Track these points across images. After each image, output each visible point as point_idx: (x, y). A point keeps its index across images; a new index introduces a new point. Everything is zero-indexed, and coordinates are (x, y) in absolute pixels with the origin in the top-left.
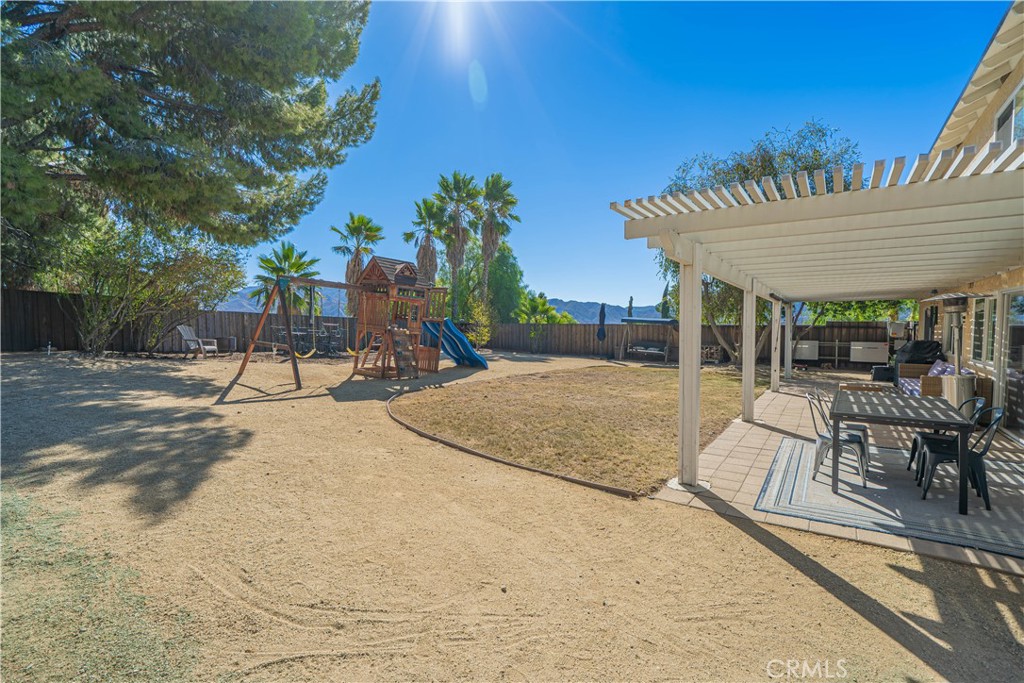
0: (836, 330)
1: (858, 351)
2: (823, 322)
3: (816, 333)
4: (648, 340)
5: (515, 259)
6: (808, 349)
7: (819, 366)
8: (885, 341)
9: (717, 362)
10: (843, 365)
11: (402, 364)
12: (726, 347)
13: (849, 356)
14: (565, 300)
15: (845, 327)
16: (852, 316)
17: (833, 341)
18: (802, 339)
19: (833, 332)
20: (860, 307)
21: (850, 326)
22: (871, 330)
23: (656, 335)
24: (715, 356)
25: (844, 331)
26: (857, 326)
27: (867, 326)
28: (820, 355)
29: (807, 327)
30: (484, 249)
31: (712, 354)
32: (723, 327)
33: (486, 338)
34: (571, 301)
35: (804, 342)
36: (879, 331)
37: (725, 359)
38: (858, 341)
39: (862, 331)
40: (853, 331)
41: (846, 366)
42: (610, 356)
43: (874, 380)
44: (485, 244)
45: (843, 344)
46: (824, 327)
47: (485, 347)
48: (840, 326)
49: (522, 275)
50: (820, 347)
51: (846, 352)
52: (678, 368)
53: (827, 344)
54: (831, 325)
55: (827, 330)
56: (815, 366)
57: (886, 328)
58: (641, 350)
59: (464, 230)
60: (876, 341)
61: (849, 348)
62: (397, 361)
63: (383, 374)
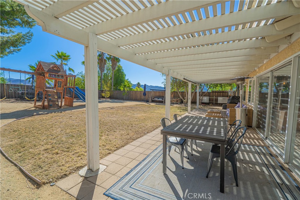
0: (214, 93)
1: (220, 100)
2: (210, 90)
3: (209, 94)
4: (159, 96)
5: (123, 70)
6: (206, 99)
7: (209, 105)
8: (228, 97)
9: (179, 103)
10: (216, 104)
11: (51, 103)
12: (182, 98)
13: (217, 101)
14: (149, 85)
15: (217, 92)
16: (218, 89)
17: (213, 97)
18: (204, 96)
19: (213, 94)
20: (220, 86)
21: (218, 92)
22: (224, 93)
23: (162, 95)
24: (179, 101)
25: (217, 94)
26: (220, 92)
27: (223, 92)
28: (209, 101)
29: (205, 92)
30: (112, 66)
31: (178, 101)
32: (182, 92)
33: (109, 95)
34: (151, 86)
35: (205, 97)
36: (226, 94)
37: (182, 102)
38: (220, 97)
39: (221, 94)
40: (219, 93)
41: (217, 104)
42: (147, 101)
43: (223, 109)
44: (112, 65)
45: (216, 98)
46: (211, 92)
47: (108, 98)
48: (216, 92)
49: (125, 76)
50: (209, 99)
51: (217, 100)
52: (165, 105)
53: (211, 98)
54: (213, 92)
55: (212, 93)
56: (208, 104)
57: (228, 93)
58: (156, 99)
59: (105, 60)
60: (225, 97)
61: (218, 99)
62: (48, 102)
63: (44, 107)
